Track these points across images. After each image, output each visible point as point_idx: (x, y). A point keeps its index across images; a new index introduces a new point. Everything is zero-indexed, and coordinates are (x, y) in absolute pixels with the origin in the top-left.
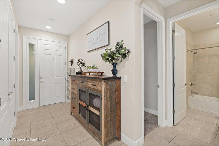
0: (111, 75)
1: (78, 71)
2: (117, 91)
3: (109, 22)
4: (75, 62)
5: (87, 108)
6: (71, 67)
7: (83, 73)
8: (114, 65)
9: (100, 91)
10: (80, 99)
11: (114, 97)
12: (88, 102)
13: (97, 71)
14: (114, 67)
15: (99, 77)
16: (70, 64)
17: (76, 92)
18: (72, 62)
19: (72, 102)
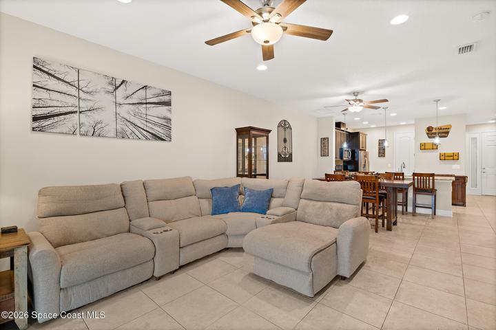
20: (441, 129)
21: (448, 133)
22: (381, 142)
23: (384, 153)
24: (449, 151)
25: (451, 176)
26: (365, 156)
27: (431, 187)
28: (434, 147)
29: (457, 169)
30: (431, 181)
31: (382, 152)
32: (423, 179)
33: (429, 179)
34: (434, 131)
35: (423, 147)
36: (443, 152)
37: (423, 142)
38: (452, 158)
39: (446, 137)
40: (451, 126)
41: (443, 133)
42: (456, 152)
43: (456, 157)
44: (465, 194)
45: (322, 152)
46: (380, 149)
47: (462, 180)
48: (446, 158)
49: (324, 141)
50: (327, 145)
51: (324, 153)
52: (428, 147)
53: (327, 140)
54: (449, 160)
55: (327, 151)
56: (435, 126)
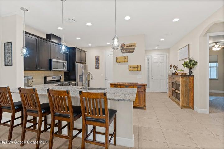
0: (188, 74)
1: (174, 72)
2: (191, 83)
3: (189, 45)
4: (173, 66)
5: (175, 91)
6: (170, 70)
7: (176, 73)
8: (191, 69)
9: (180, 81)
10: (173, 87)
11: (188, 85)
12: (175, 88)
13: (182, 72)
14: (190, 70)
15: (184, 76)
16: (170, 67)
17: (171, 84)
18: (171, 66)
19: (169, 90)
20: (130, 46)
21: (134, 49)
22: (97, 58)
23: (99, 66)
24: (134, 64)
26: (84, 68)
28: (126, 60)
29: (139, 78)
31: (97, 67)
34: (125, 47)
35: (118, 60)
36: (131, 64)
37: (118, 56)
38: (136, 69)
39: (132, 52)
40: (135, 43)
42: (139, 64)
43: (139, 69)
44: (145, 99)
45: (6, 60)
46: (96, 63)
47: (143, 88)
48: (133, 69)
49: (8, 46)
50: (10, 51)
51: (9, 62)
52: (121, 60)
53: (10, 46)
54: (134, 70)
55: (11, 59)
56: (126, 44)
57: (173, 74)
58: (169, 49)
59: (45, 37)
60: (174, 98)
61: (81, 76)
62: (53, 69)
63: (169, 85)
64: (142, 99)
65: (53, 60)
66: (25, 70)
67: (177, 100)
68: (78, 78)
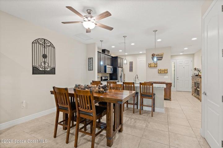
5: (196, 89)
6: (195, 72)
7: (198, 75)
10: (195, 86)
17: (194, 84)
18: (195, 69)
19: (193, 89)
20: (159, 55)
22: (131, 64)
23: (132, 69)
24: (163, 68)
25: (164, 83)
26: (122, 71)
27: (151, 92)
28: (156, 66)
29: (167, 79)
30: (151, 88)
31: (131, 69)
32: (146, 87)
33: (150, 87)
34: (155, 56)
35: (150, 66)
36: (160, 69)
37: (150, 63)
38: (164, 72)
39: (161, 60)
40: (163, 53)
41: (160, 57)
42: (166, 69)
43: (166, 72)
44: (171, 93)
45: (89, 68)
46: (130, 67)
47: (169, 85)
48: (161, 72)
49: (90, 60)
50: (92, 63)
51: (90, 68)
52: (153, 65)
53: (92, 59)
54: (163, 73)
55: (92, 66)
56: (156, 53)
57: (196, 76)
58: (193, 54)
59: (101, 52)
60: (196, 95)
61: (121, 77)
62: (107, 72)
63: (192, 85)
64: (168, 93)
65: (107, 66)
66: (98, 73)
67: (198, 96)
68: (119, 78)
